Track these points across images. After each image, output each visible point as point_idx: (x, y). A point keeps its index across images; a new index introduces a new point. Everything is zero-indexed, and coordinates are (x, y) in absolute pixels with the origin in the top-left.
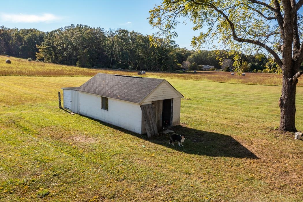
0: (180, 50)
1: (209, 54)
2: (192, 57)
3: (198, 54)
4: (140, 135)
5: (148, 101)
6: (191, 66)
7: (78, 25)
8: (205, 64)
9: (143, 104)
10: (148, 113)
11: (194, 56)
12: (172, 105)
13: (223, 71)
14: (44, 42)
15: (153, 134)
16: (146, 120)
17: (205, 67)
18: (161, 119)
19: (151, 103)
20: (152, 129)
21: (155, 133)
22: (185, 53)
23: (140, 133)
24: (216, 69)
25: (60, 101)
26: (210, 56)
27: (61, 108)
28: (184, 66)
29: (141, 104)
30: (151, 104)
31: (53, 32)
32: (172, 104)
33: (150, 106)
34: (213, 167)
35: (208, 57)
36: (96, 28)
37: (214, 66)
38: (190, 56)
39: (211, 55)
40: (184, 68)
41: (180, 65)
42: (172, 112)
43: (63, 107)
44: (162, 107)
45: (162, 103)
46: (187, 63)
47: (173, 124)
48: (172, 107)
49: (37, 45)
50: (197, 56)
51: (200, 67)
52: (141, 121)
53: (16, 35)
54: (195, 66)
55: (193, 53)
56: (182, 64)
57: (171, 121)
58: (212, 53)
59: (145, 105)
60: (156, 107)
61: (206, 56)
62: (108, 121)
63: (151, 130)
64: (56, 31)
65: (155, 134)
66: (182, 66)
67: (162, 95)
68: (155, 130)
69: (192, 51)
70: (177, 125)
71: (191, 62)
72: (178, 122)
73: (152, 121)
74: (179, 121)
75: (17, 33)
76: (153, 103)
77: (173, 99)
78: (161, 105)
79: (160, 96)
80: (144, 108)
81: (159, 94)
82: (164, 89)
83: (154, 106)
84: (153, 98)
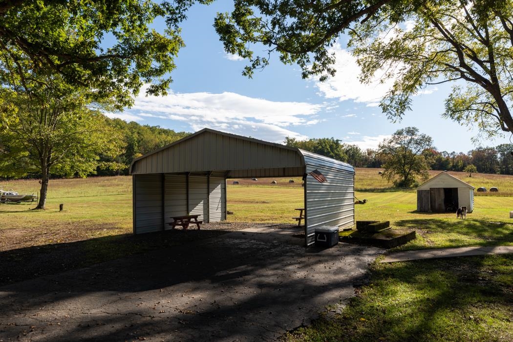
5: (425, 187)
10: (423, 196)
18: (443, 203)
19: (429, 189)
20: (423, 207)
33: (427, 191)
60: (436, 194)
65: (424, 210)
68: (426, 208)
77: (457, 188)
78: (442, 192)
79: (439, 185)
80: (420, 192)
81: (437, 183)
82: (443, 180)
83: (433, 191)
84: (431, 186)
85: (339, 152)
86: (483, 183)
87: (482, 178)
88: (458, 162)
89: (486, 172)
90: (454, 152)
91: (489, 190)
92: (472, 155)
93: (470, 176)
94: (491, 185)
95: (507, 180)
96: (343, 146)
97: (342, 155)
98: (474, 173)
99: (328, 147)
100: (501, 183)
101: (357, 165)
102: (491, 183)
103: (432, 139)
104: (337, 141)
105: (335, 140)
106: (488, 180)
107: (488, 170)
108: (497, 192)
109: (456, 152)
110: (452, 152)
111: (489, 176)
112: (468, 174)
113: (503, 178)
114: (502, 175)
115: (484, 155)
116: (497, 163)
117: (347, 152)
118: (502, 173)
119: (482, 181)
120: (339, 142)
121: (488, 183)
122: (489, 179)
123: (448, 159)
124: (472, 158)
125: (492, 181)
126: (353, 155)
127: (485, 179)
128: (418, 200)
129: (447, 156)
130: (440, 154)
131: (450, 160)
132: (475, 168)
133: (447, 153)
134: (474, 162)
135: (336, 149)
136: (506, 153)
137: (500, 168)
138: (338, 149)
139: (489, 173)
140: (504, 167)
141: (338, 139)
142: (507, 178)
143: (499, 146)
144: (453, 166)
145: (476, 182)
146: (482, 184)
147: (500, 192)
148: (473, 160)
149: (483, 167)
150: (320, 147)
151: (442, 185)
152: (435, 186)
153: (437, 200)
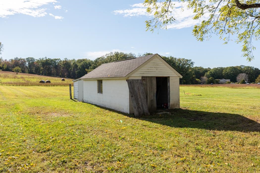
0: (198, 69)
1: (224, 70)
2: (209, 73)
3: (215, 71)
4: (128, 114)
5: (137, 76)
6: (208, 81)
7: (115, 52)
8: (221, 79)
9: (130, 78)
10: (136, 89)
11: (211, 72)
12: (168, 85)
13: (238, 83)
14: (91, 66)
15: (142, 113)
16: (134, 96)
17: (221, 81)
18: (155, 98)
19: (140, 78)
20: (141, 106)
22: (202, 71)
23: (129, 113)
24: (232, 82)
25: (71, 92)
26: (225, 72)
27: (71, 99)
28: (202, 81)
29: (128, 77)
30: (140, 80)
31: (97, 59)
32: (168, 83)
33: (139, 81)
34: (208, 144)
35: (223, 73)
36: (128, 54)
37: (230, 80)
38: (207, 72)
39: (227, 71)
40: (202, 82)
41: (199, 80)
42: (169, 93)
43: (73, 98)
44: (156, 85)
45: (156, 80)
46: (205, 78)
47: (171, 106)
48: (169, 86)
49: (86, 69)
50: (213, 73)
51: (217, 81)
52: (129, 98)
53: (73, 63)
54: (212, 80)
55: (209, 70)
56: (200, 80)
57: (168, 103)
58: (227, 69)
59: (133, 80)
60: (148, 84)
61: (221, 72)
62: (103, 105)
63: (139, 107)
64: (99, 58)
65: (144, 112)
66: (200, 81)
67: (154, 71)
68: (144, 108)
69: (209, 69)
70: (177, 107)
71: (208, 77)
72: (177, 104)
73: (141, 98)
74: (179, 103)
75: (74, 62)
76: (143, 78)
77: (169, 77)
79: (152, 72)
80: (131, 82)
81: (150, 69)
82: (157, 65)
83: (144, 82)
84: (143, 73)
115: (19, 63)
116: (27, 68)
136: (31, 62)
151: (155, 72)
152: (148, 73)
153: (149, 94)
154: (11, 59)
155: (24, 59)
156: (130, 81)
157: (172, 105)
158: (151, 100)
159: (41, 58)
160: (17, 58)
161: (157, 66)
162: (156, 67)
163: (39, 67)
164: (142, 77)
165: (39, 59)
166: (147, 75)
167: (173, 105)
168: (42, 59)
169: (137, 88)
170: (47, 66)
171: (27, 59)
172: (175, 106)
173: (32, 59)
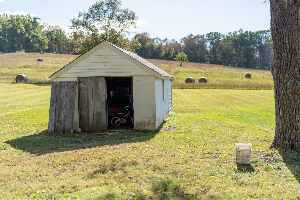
5: (70, 76)
9: (57, 80)
10: (62, 95)
16: (56, 105)
19: (76, 80)
20: (62, 120)
21: (66, 127)
30: (74, 82)
33: (72, 84)
44: (105, 90)
45: (104, 82)
59: (62, 82)
60: (90, 88)
67: (99, 67)
72: (150, 123)
73: (66, 108)
76: (81, 80)
77: (132, 76)
78: (103, 85)
79: (95, 69)
80: (56, 86)
81: (93, 66)
82: (105, 58)
83: (83, 85)
84: (80, 72)
85: (37, 33)
86: (192, 72)
87: (192, 67)
88: (170, 50)
89: (197, 62)
90: (166, 39)
91: (198, 81)
92: (184, 43)
93: (181, 65)
94: (201, 75)
95: (216, 69)
96: (42, 27)
97: (42, 38)
98: (185, 62)
99: (22, 26)
100: (210, 73)
101: (62, 50)
102: (201, 73)
103: (136, 15)
104: (35, 19)
105: (32, 17)
106: (197, 70)
107: (199, 59)
108: (206, 84)
109: (168, 39)
110: (164, 39)
111: (199, 65)
112: (179, 63)
113: (211, 67)
114: (211, 65)
115: (195, 44)
116: (207, 52)
117: (49, 34)
118: (211, 63)
119: (191, 70)
120: (38, 21)
121: (197, 72)
122: (198, 68)
123: (160, 47)
124: (183, 46)
125: (202, 71)
126: (56, 38)
127: (195, 68)
128: (51, 105)
129: (159, 43)
130: (153, 40)
131: (163, 48)
132: (186, 56)
133: (159, 39)
134: (185, 50)
135: (34, 29)
136: (214, 41)
137: (210, 57)
138: (36, 29)
139: (200, 63)
140: (213, 56)
141: (36, 17)
142: (216, 68)
143: (208, 34)
144: (166, 54)
145: (186, 72)
146: (192, 74)
147: (209, 83)
148: (185, 49)
149: (194, 56)
150: (11, 26)
151: (102, 69)
152: (88, 72)
153: (92, 104)
154: (184, 37)
155: (202, 37)
156: (56, 84)
157: (137, 123)
158: (96, 113)
159: (233, 32)
160: (192, 35)
161: (105, 60)
162: (102, 61)
163: (227, 50)
164: (79, 78)
165: (229, 33)
166: (85, 74)
167: (141, 123)
168: (234, 34)
169: (64, 94)
170: (243, 48)
171: (208, 35)
172: (144, 126)
173: (216, 35)
